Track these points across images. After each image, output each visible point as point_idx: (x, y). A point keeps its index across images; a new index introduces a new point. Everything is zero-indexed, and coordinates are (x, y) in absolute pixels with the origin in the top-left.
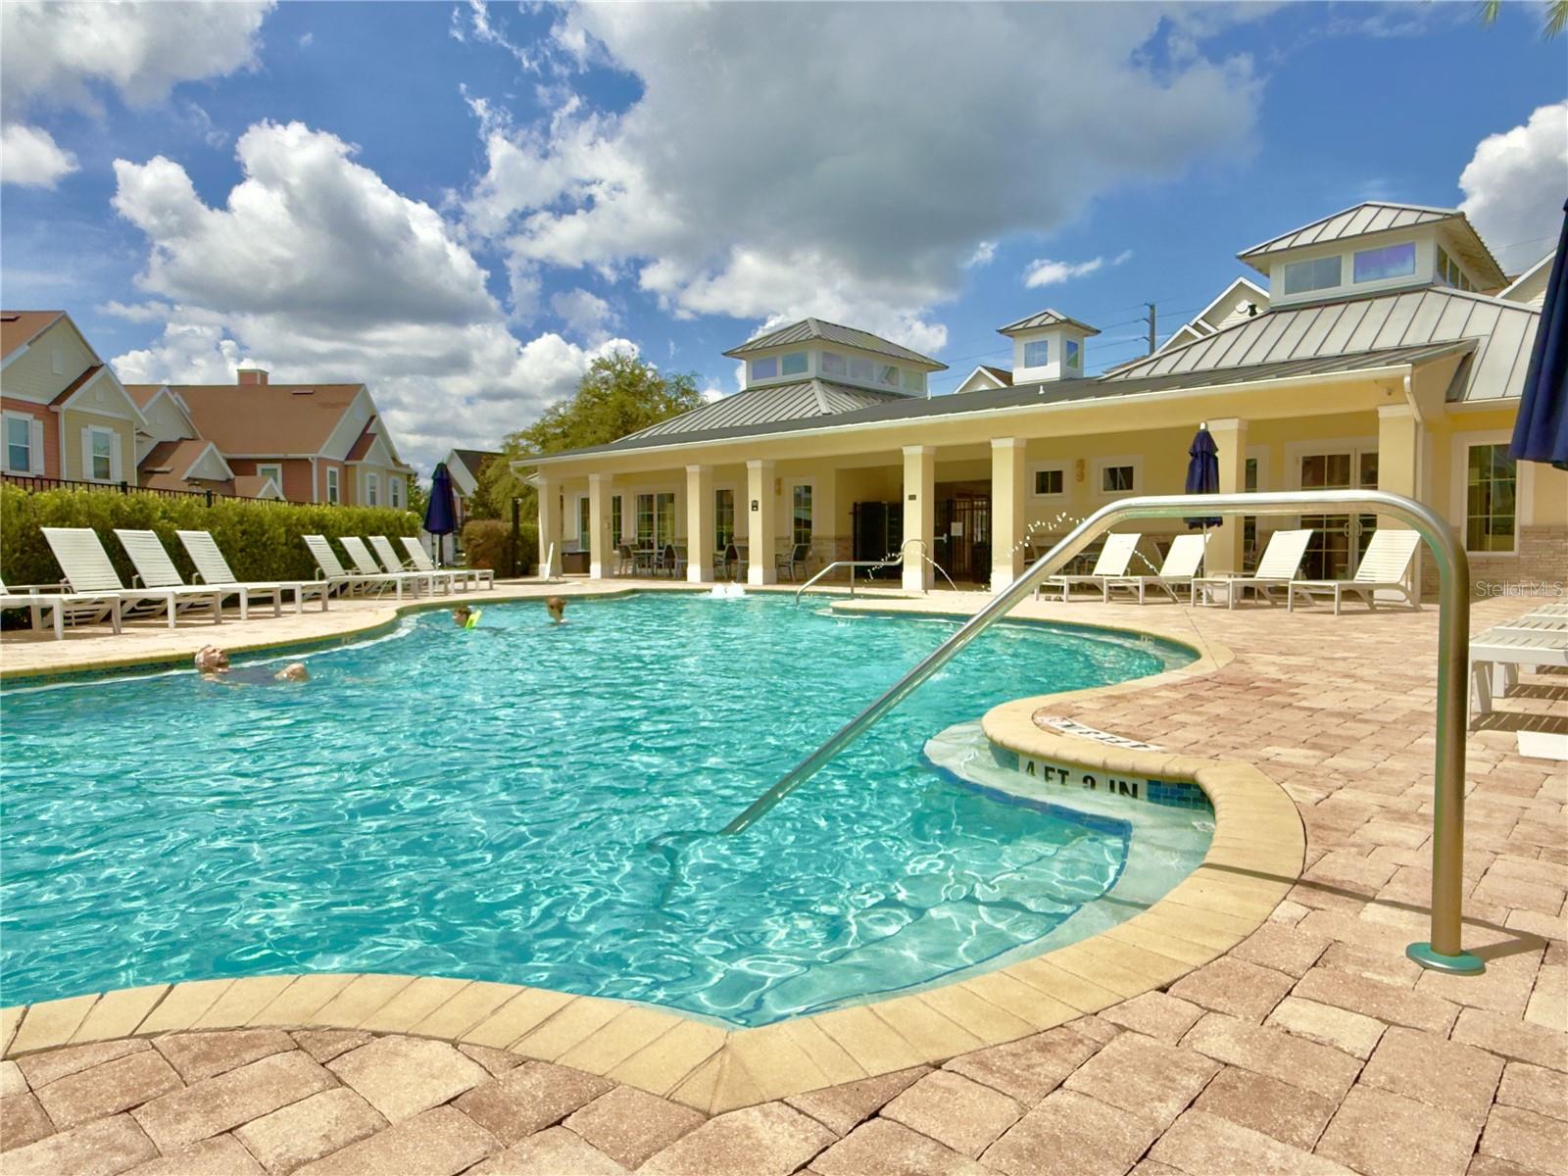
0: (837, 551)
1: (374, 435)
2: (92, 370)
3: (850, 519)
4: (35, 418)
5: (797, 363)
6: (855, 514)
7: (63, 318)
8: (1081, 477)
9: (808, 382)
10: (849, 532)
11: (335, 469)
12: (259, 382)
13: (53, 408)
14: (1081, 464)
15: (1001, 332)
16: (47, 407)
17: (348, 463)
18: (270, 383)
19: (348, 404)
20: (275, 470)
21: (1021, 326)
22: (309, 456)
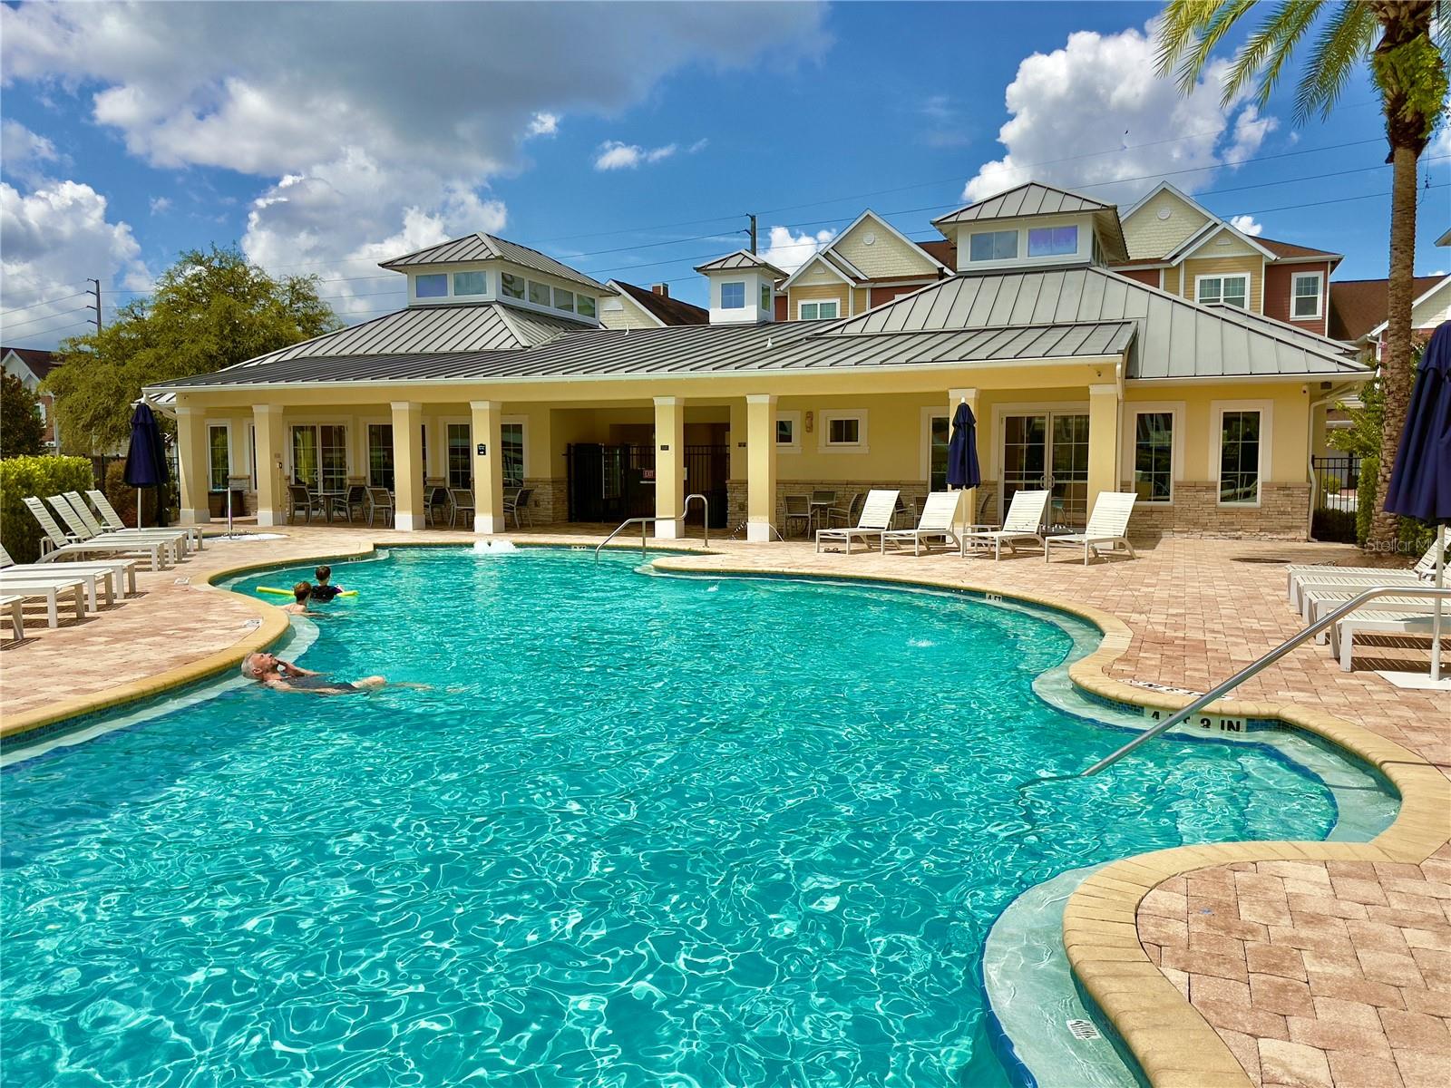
0: (554, 494)
3: (563, 460)
5: (470, 282)
6: (568, 455)
8: (810, 428)
9: (488, 305)
10: (563, 474)
14: (810, 416)
15: (698, 270)
21: (718, 266)
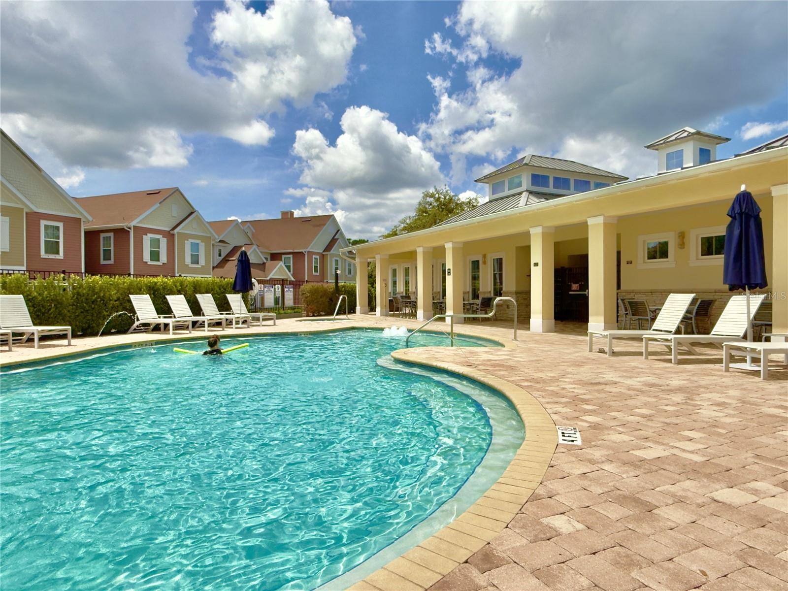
1: (338, 239)
2: (191, 213)
4: (163, 237)
7: (177, 190)
8: (682, 245)
9: (521, 193)
11: (318, 257)
12: (289, 217)
13: (172, 232)
14: (682, 235)
15: (647, 147)
16: (169, 231)
17: (324, 253)
18: (295, 217)
19: (324, 225)
20: (290, 258)
21: (663, 142)
22: (303, 250)
